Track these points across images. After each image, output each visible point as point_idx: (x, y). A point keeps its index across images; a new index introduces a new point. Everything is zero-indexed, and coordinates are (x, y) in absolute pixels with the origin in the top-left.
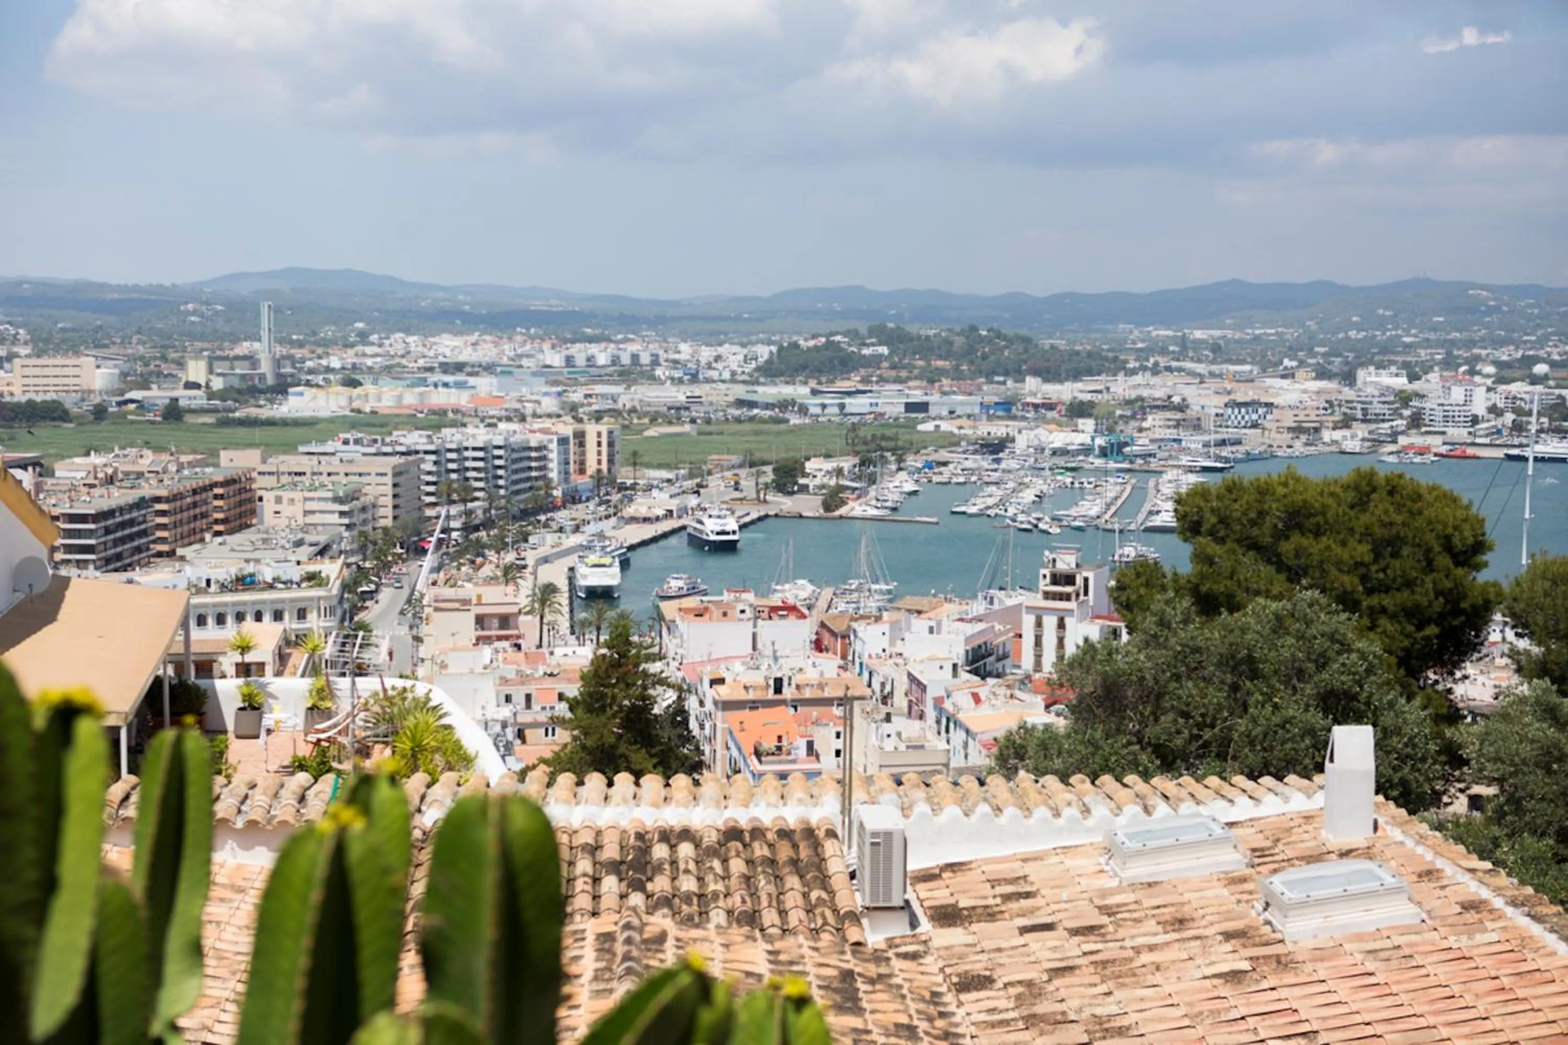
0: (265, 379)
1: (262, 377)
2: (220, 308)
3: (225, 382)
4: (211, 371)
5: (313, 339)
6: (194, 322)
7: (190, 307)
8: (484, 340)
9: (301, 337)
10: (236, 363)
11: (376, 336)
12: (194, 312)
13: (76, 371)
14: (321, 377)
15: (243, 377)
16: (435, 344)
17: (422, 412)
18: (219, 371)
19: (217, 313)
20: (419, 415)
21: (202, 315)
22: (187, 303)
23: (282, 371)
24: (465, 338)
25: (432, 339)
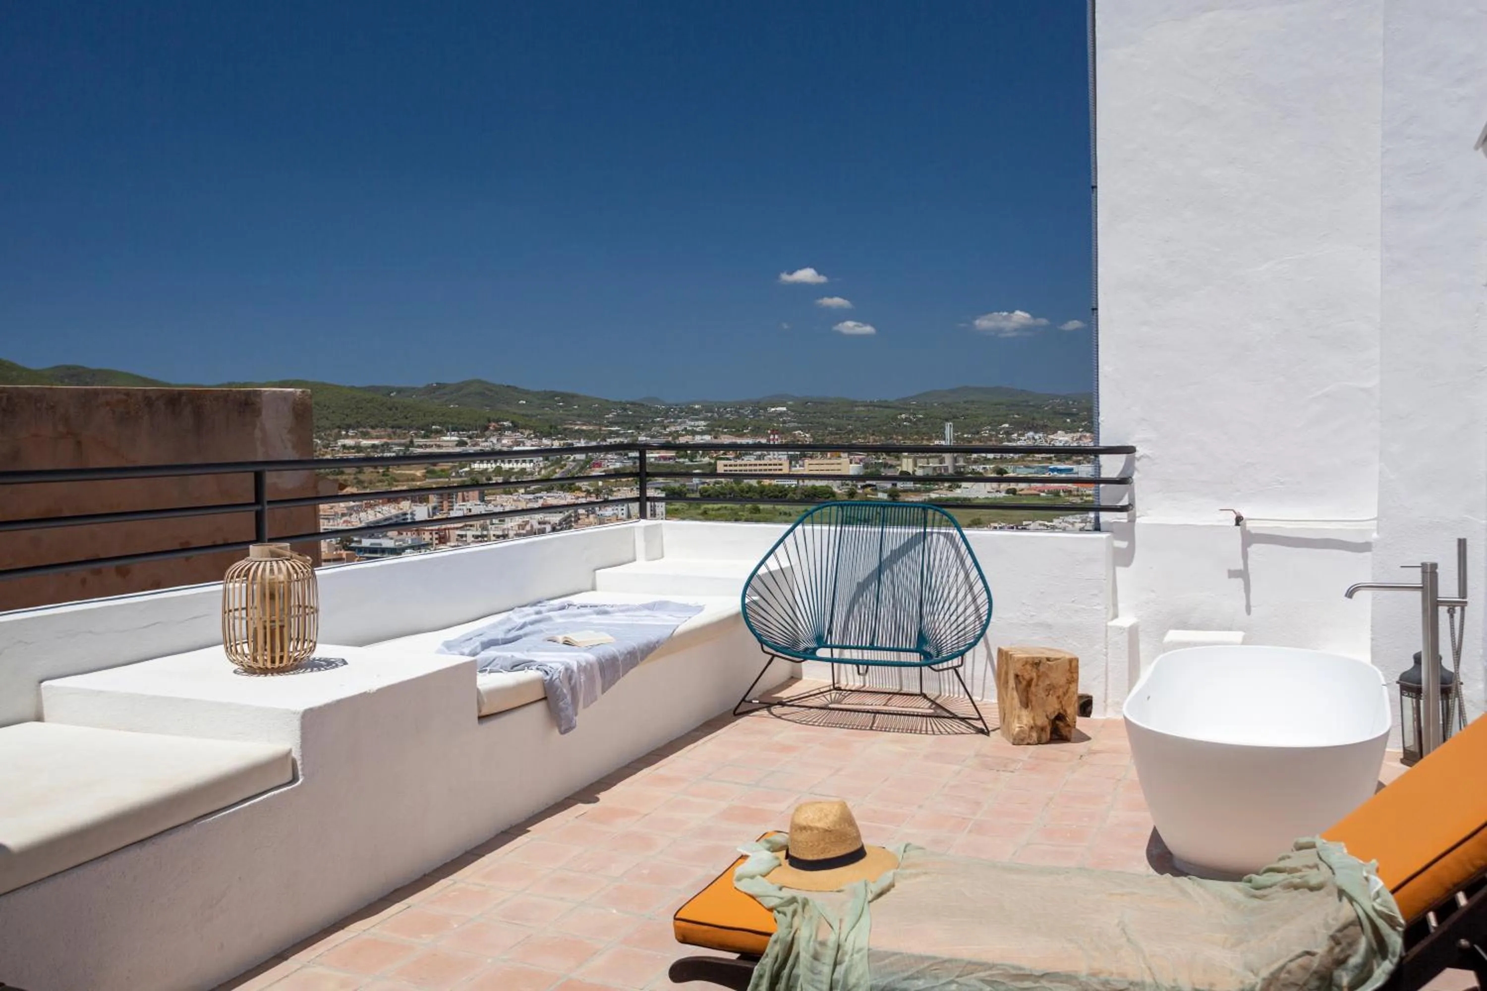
0: (948, 469)
1: (946, 468)
2: (921, 416)
3: (924, 472)
4: (915, 465)
5: (977, 436)
6: (905, 426)
7: (903, 416)
8: (1085, 436)
9: (970, 436)
10: (931, 460)
11: (1016, 435)
12: (906, 420)
13: (838, 467)
14: (982, 466)
15: (935, 468)
16: (1053, 440)
17: (1043, 492)
18: (921, 465)
19: (920, 420)
20: (1042, 494)
21: (910, 421)
22: (901, 414)
23: (957, 464)
24: (1072, 435)
25: (1051, 437)
